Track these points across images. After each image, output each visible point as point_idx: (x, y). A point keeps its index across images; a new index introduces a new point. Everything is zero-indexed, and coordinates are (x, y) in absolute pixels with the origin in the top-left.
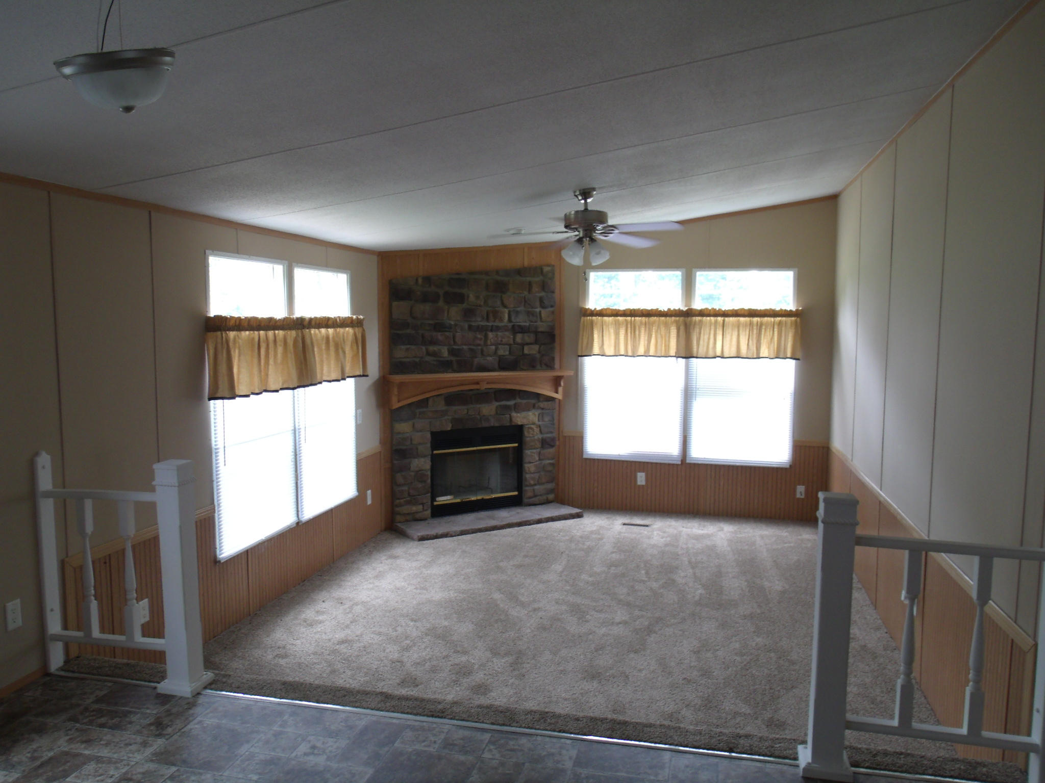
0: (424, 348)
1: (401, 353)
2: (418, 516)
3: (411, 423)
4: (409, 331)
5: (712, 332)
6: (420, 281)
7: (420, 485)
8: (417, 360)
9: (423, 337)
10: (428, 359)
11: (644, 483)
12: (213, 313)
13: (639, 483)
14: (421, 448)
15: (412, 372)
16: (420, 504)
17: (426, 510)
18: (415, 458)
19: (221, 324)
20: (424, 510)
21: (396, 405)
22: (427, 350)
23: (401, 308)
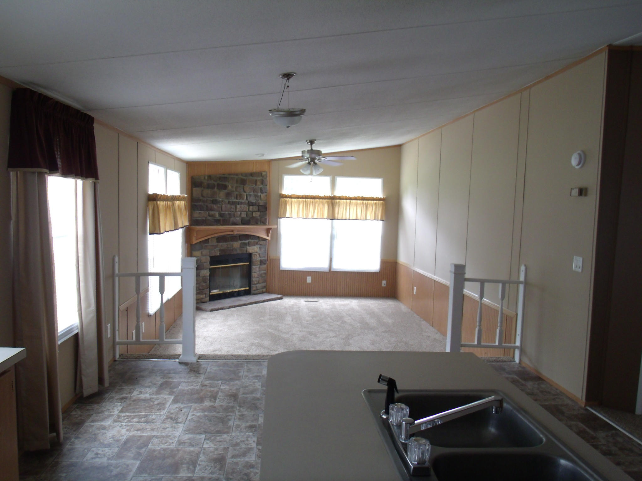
0: (207, 212)
1: (197, 215)
2: (203, 300)
3: (201, 251)
4: (200, 203)
5: (345, 207)
6: (206, 178)
7: (204, 284)
8: (204, 218)
9: (207, 206)
10: (209, 218)
11: (310, 282)
12: (151, 192)
13: (308, 282)
14: (205, 264)
15: (202, 225)
16: (204, 294)
17: (207, 297)
18: (202, 270)
19: (154, 198)
20: (206, 297)
21: (195, 242)
22: (209, 214)
23: (197, 191)
